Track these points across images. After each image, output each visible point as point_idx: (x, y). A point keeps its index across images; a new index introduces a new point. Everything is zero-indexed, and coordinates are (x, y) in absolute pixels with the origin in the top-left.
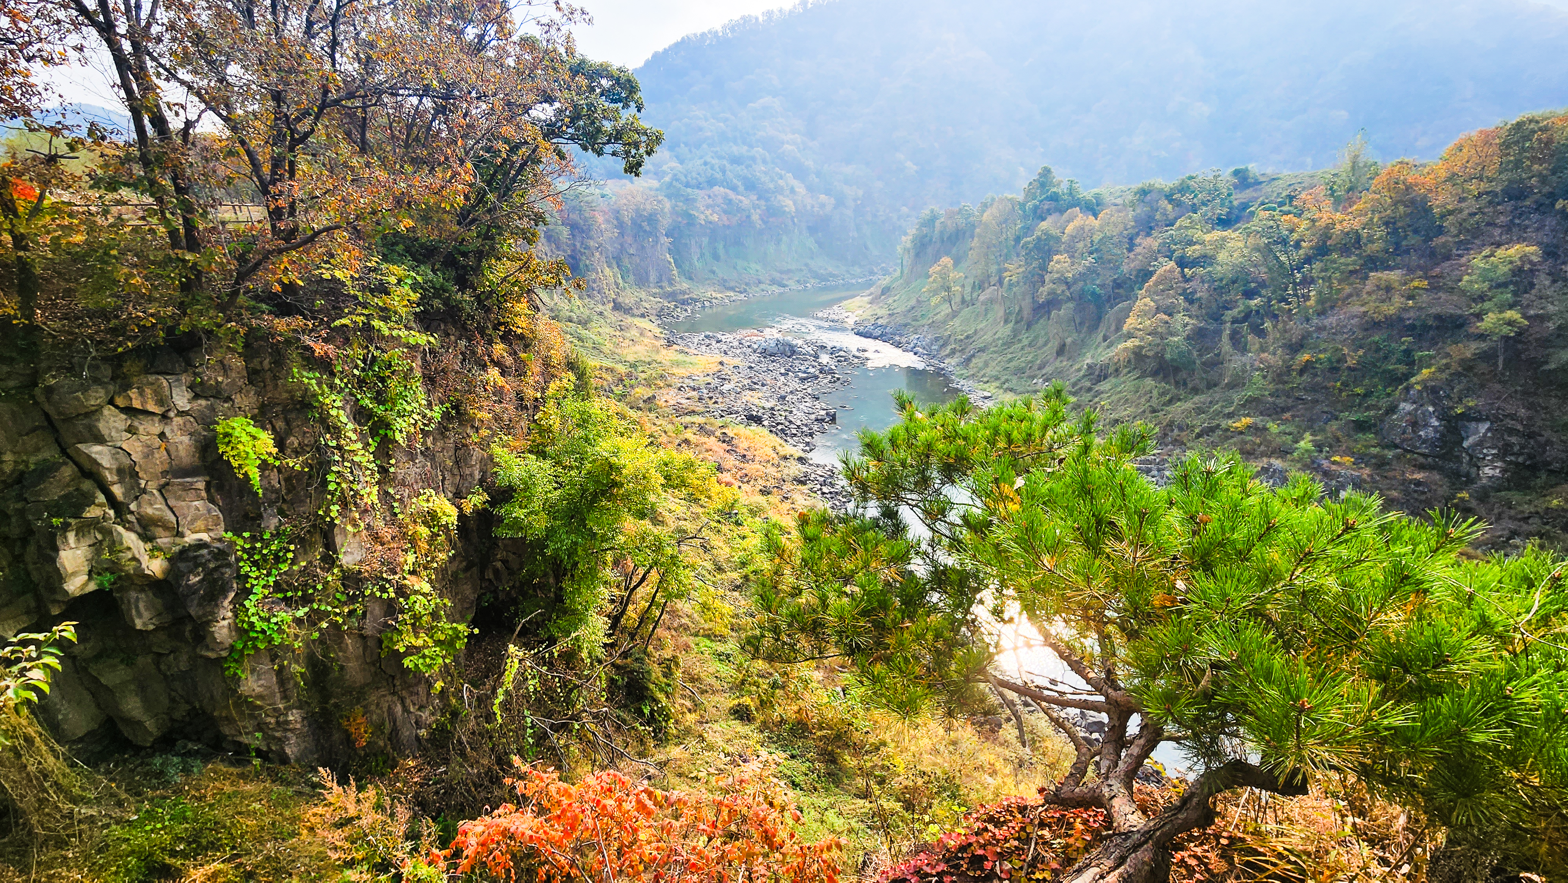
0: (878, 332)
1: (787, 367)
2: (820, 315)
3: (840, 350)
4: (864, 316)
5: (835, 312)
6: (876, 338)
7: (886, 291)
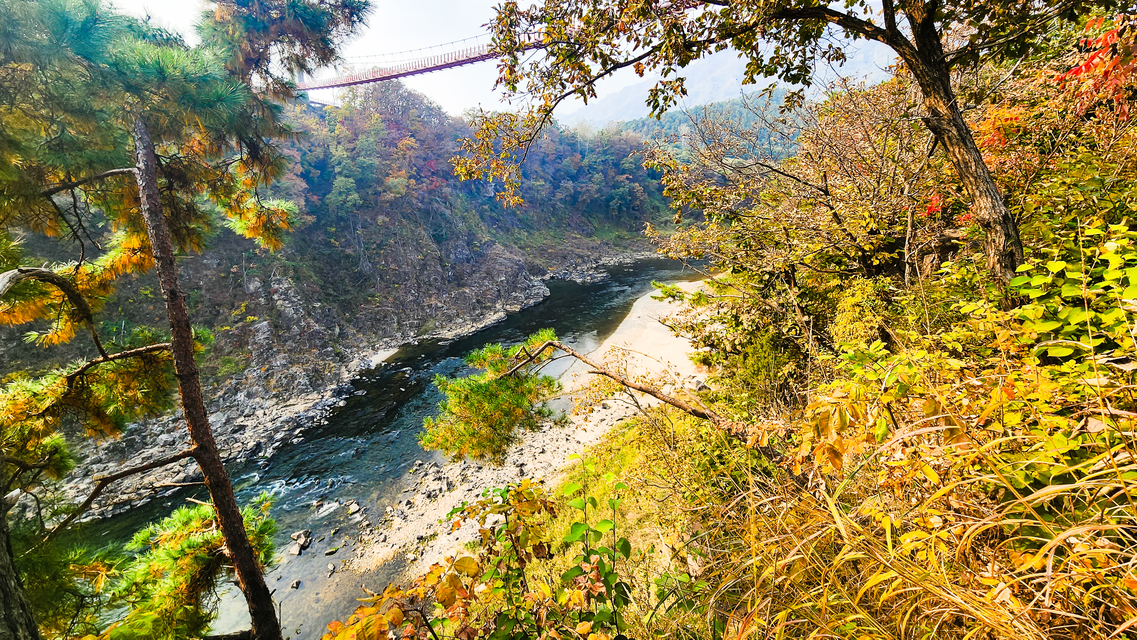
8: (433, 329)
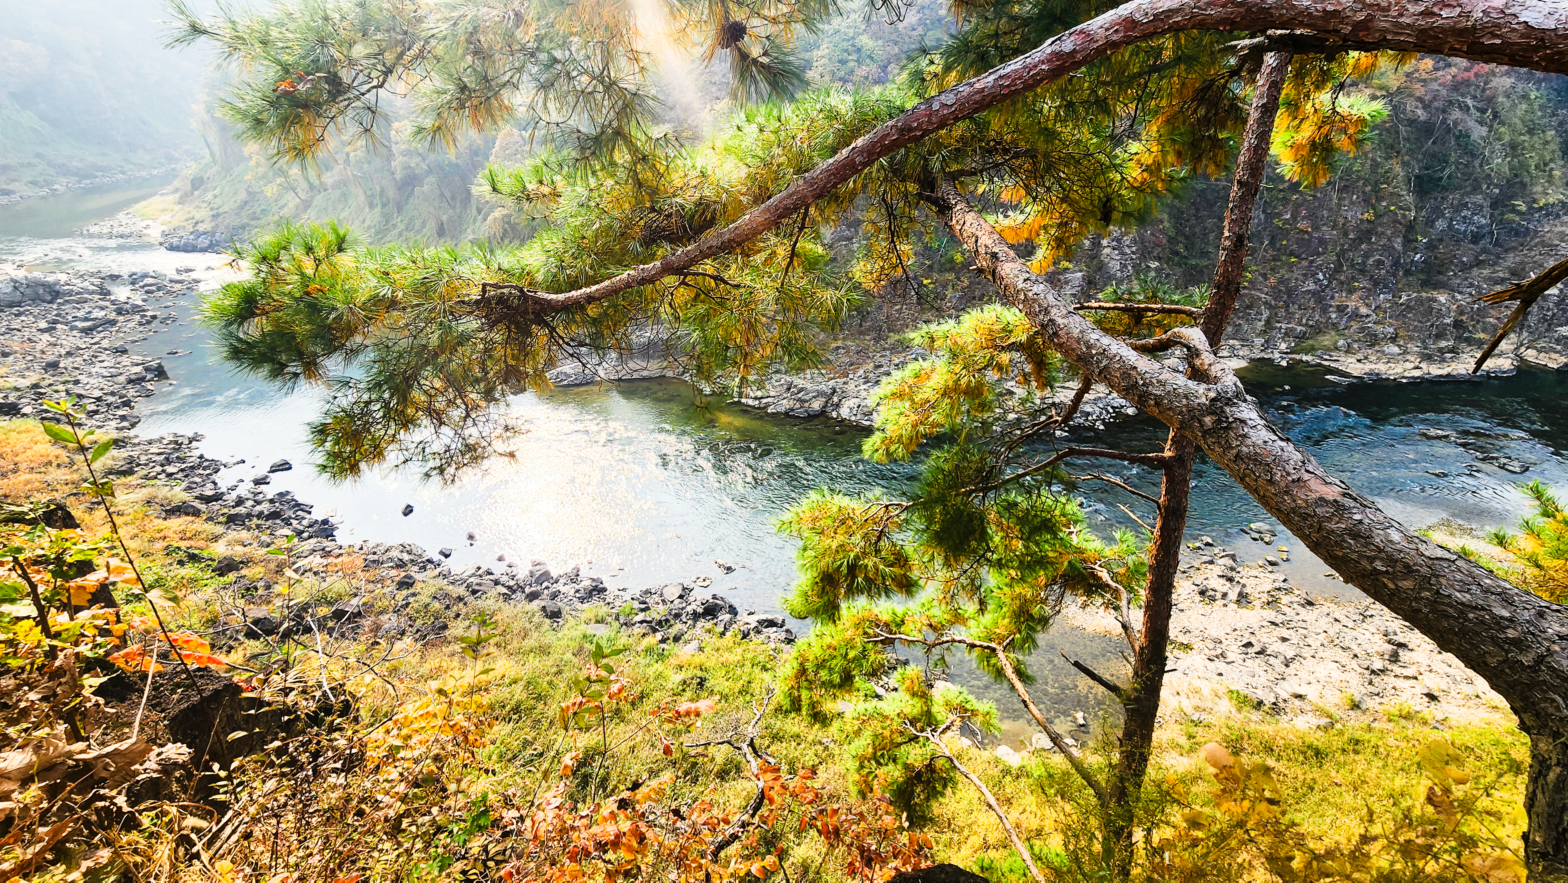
0: (204, 242)
1: (50, 317)
2: (94, 229)
3: (145, 276)
4: (175, 223)
5: (123, 221)
6: (204, 250)
7: (197, 183)
8: (1328, 350)
